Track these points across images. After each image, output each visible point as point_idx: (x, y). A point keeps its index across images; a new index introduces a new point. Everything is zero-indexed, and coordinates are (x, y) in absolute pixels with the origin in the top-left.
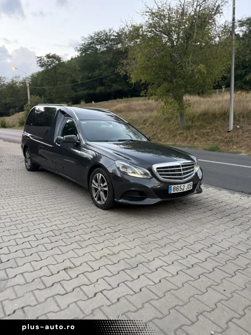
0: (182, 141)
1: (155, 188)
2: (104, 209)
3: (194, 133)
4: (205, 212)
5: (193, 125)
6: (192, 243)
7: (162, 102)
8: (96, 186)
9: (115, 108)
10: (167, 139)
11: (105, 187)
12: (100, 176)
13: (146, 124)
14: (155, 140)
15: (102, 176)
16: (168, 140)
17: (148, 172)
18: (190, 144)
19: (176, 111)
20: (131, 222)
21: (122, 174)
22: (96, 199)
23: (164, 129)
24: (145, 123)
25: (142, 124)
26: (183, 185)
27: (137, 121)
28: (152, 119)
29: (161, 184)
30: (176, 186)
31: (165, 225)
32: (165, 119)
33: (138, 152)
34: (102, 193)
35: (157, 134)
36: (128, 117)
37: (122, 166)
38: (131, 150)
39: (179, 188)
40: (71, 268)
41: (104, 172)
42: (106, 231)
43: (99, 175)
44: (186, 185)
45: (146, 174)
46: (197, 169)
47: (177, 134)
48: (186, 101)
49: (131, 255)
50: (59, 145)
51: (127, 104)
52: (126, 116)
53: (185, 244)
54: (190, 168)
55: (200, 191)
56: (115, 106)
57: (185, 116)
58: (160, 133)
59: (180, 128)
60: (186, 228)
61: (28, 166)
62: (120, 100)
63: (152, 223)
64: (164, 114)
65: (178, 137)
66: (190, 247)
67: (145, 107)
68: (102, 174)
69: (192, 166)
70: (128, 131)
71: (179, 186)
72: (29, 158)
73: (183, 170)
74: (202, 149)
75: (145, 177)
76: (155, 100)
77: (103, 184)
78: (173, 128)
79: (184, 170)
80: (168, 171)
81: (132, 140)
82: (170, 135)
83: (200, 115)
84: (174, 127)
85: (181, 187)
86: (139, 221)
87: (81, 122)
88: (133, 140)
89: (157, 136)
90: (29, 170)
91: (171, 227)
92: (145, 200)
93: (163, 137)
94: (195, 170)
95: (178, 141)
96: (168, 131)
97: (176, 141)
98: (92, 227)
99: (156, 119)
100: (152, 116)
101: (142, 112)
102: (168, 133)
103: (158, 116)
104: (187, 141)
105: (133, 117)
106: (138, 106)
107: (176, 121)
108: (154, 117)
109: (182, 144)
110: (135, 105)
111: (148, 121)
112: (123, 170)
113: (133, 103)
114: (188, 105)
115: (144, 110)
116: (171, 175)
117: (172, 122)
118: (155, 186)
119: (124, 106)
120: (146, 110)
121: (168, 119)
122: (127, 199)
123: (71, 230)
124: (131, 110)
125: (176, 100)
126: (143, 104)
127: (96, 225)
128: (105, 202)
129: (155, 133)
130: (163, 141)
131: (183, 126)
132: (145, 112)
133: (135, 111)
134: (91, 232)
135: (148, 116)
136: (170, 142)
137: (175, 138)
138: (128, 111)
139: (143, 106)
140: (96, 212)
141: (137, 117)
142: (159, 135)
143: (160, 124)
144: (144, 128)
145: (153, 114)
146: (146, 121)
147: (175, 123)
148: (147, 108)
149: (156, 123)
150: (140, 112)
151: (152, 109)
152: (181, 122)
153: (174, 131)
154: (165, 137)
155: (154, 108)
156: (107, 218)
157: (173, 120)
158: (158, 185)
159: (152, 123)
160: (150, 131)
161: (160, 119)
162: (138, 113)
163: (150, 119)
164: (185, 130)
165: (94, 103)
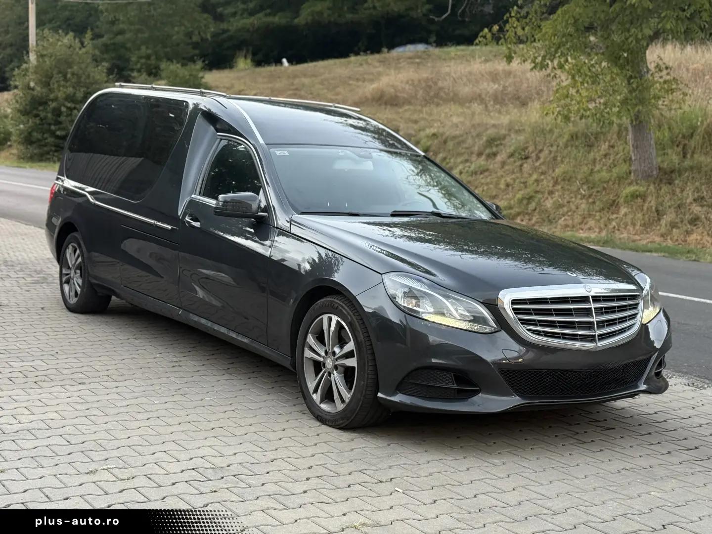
0: (637, 227)
1: (505, 364)
4: (669, 453)
5: (688, 163)
6: (607, 519)
7: (558, 72)
8: (319, 355)
9: (375, 86)
10: (578, 219)
11: (350, 355)
12: (331, 322)
13: (495, 155)
14: (530, 220)
15: (338, 322)
16: (584, 220)
17: (486, 313)
18: (671, 239)
19: (615, 110)
20: (429, 462)
21: (402, 315)
22: (316, 397)
23: (567, 179)
24: (494, 149)
25: (480, 154)
27: (459, 143)
28: (522, 138)
29: (527, 351)
31: (533, 477)
32: (574, 137)
34: (337, 377)
35: (540, 196)
36: (422, 123)
37: (405, 293)
38: (432, 246)
41: (346, 310)
43: (330, 319)
45: (477, 319)
47: (622, 200)
48: (659, 68)
50: (197, 224)
51: (425, 73)
52: (416, 122)
53: (585, 518)
56: (372, 81)
57: (652, 127)
58: (551, 193)
59: (632, 176)
60: (596, 485)
61: (73, 293)
63: (494, 471)
64: (567, 118)
65: (623, 210)
66: (600, 526)
68: (339, 316)
69: (631, 302)
70: (423, 183)
72: (79, 267)
73: (600, 311)
75: (476, 327)
76: (533, 65)
77: (341, 347)
78: (605, 175)
79: (602, 313)
80: (548, 312)
81: (439, 215)
82: (591, 200)
84: (610, 170)
86: (453, 464)
87: (271, 150)
88: (442, 212)
89: (539, 204)
90: (72, 309)
91: (551, 482)
92: (475, 398)
93: (565, 209)
95: (623, 226)
96: (585, 187)
97: (614, 227)
98: (309, 468)
99: (535, 135)
100: (521, 122)
101: (484, 106)
102: (583, 192)
103: (545, 126)
104: (658, 228)
105: (443, 127)
106: (468, 84)
107: (618, 146)
108: (529, 130)
109: (640, 240)
110: (454, 79)
111: (503, 142)
112: (406, 305)
113: (447, 69)
114: (666, 86)
115: (489, 97)
116: (557, 324)
117: (602, 149)
118: (506, 359)
119: (410, 82)
120: (500, 98)
121: (586, 136)
122: (415, 394)
123: (250, 470)
124: (437, 95)
125: (616, 65)
126: (485, 75)
127: (320, 465)
128: (345, 405)
129: (529, 190)
130: (563, 223)
131: (646, 169)
132: (494, 107)
133: (452, 103)
134: (308, 479)
135: (504, 125)
136: (590, 229)
137: (613, 213)
138: (426, 100)
139: (485, 84)
140: (318, 435)
141: (460, 126)
142: (546, 201)
143: (552, 155)
144: (487, 170)
145: (526, 118)
146: (496, 143)
147: (612, 157)
148: (502, 91)
149: (537, 151)
150: (473, 106)
151: (523, 97)
152: (638, 151)
153: (607, 185)
154: (570, 210)
155: (531, 91)
156: (352, 450)
157: (607, 144)
158: (516, 354)
159: (520, 154)
160: (512, 182)
161: (554, 137)
162: (465, 110)
163: (513, 136)
164: (654, 183)
165: (289, 66)
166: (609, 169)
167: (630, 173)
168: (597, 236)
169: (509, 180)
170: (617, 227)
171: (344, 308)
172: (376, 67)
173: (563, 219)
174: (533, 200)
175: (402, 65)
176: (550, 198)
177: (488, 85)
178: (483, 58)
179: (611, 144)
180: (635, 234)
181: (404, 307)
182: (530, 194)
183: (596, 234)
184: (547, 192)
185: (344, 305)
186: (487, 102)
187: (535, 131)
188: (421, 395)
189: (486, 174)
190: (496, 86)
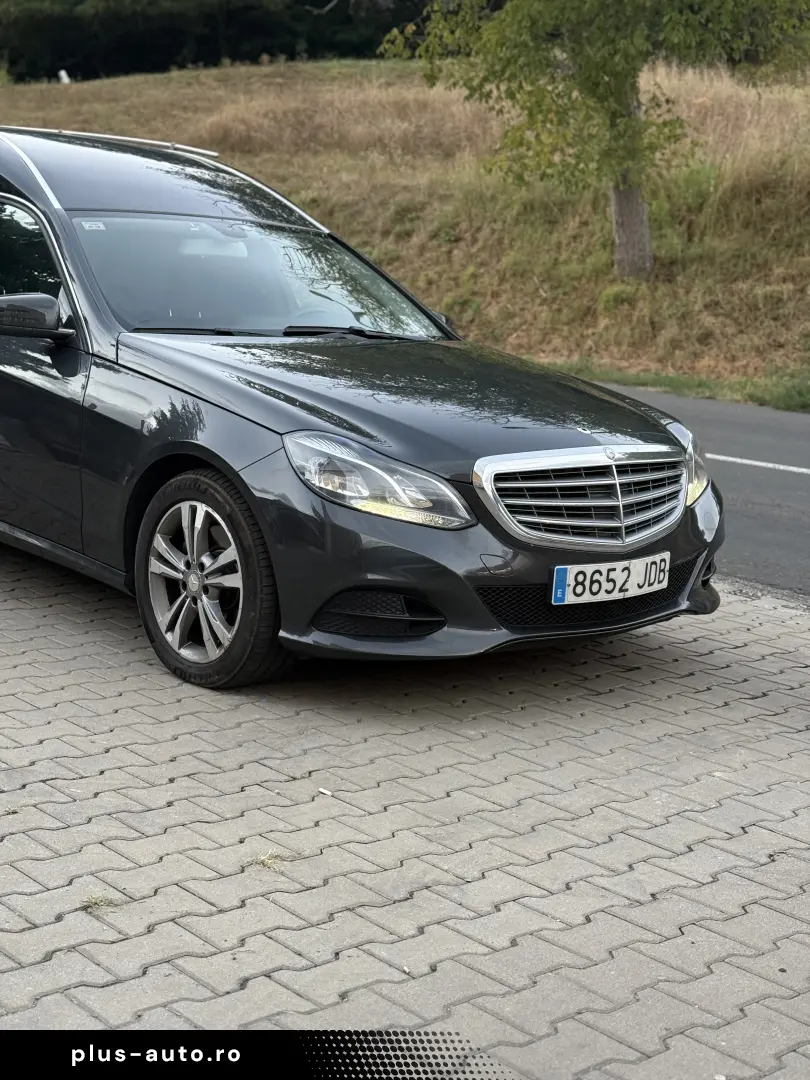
0: (624, 348)
1: (484, 577)
2: (213, 689)
3: (697, 299)
4: (726, 704)
5: (695, 250)
6: (657, 821)
7: (507, 104)
8: (175, 569)
9: (214, 119)
10: (536, 335)
11: (229, 568)
12: (196, 513)
13: (409, 234)
15: (208, 514)
16: (545, 338)
17: (450, 494)
18: (673, 366)
19: (593, 166)
20: (366, 741)
21: (317, 502)
22: (172, 638)
23: (520, 273)
24: (408, 226)
25: (386, 233)
26: (625, 563)
28: (449, 208)
29: (515, 557)
30: (589, 569)
31: (531, 755)
32: (528, 207)
33: (370, 392)
34: (206, 603)
35: (478, 299)
37: (321, 465)
39: (603, 579)
40: (110, 903)
41: (221, 493)
42: (244, 777)
43: (194, 510)
44: (638, 565)
45: (439, 506)
46: (693, 490)
47: (600, 307)
48: (655, 102)
49: (378, 861)
51: (291, 102)
53: (623, 822)
54: (658, 484)
55: (706, 603)
57: (646, 193)
58: (495, 295)
59: (616, 270)
60: (631, 765)
62: (243, 69)
63: (471, 749)
64: (519, 178)
65: (603, 322)
66: (649, 835)
67: (405, 125)
68: (208, 505)
69: (670, 473)
70: (317, 275)
71: (604, 567)
73: (627, 489)
74: (738, 397)
75: (438, 520)
76: (466, 92)
77: (215, 556)
78: (574, 267)
79: (630, 492)
82: (555, 307)
83: (735, 192)
84: (582, 260)
85: (612, 575)
86: (404, 740)
87: (75, 220)
89: (478, 312)
91: (560, 764)
92: (437, 635)
93: (517, 320)
94: (681, 495)
95: (603, 347)
96: (546, 286)
97: (591, 349)
98: (172, 761)
99: (470, 204)
100: (448, 184)
101: (388, 156)
102: (544, 295)
103: (485, 190)
104: (654, 349)
105: (328, 188)
106: (362, 120)
107: (593, 224)
108: (461, 196)
109: (629, 367)
110: (340, 113)
111: (421, 214)
112: (322, 485)
113: (328, 96)
114: (666, 130)
115: (395, 142)
116: (564, 512)
117: (570, 228)
118: (486, 569)
119: (271, 115)
120: (412, 144)
121: (546, 207)
122: (342, 631)
123: (70, 770)
124: (313, 137)
125: (594, 95)
126: (388, 106)
127: (190, 754)
128: (223, 651)
129: (463, 291)
130: (516, 342)
131: (636, 258)
132: (402, 159)
133: (338, 150)
134: (172, 781)
135: (422, 187)
136: (555, 350)
137: (587, 327)
138: (296, 145)
139: (389, 121)
140: (179, 701)
141: (353, 186)
142: (489, 308)
143: (496, 236)
144: (398, 258)
145: (454, 177)
146: (410, 216)
147: (585, 239)
148: (414, 133)
149: (473, 230)
150: (371, 156)
151: (447, 142)
152: (624, 231)
153: (579, 284)
154: (525, 322)
155: (458, 133)
156: (239, 725)
157: (577, 219)
158: (499, 562)
159: (447, 234)
160: (436, 277)
161: (498, 207)
162: (360, 162)
163: (436, 205)
164: (648, 281)
165: (71, 82)
166: (581, 258)
167: (613, 265)
168: (566, 362)
169: (432, 274)
170: (594, 348)
171: (218, 492)
172: (214, 89)
173: (515, 335)
174: (470, 306)
175: (255, 87)
176: (494, 303)
177: (393, 122)
178: (383, 80)
179: (584, 219)
180: (622, 359)
181: (321, 488)
182: (465, 298)
183: (564, 358)
184: (489, 293)
185: (218, 487)
186: (393, 151)
187: (470, 197)
188: (352, 632)
189: (396, 264)
190: (406, 125)
